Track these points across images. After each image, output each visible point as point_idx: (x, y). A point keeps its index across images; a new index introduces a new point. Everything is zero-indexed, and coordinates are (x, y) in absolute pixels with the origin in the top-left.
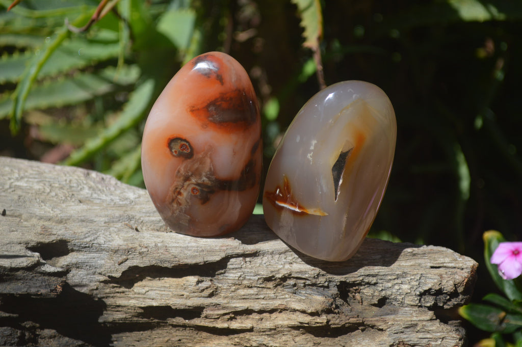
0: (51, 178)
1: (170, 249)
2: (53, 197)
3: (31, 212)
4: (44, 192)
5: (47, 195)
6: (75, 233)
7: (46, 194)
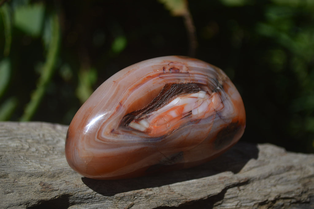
0: (23, 135)
1: (174, 189)
2: (33, 152)
3: (19, 170)
4: (22, 149)
5: (27, 151)
6: (77, 185)
7: (25, 151)
